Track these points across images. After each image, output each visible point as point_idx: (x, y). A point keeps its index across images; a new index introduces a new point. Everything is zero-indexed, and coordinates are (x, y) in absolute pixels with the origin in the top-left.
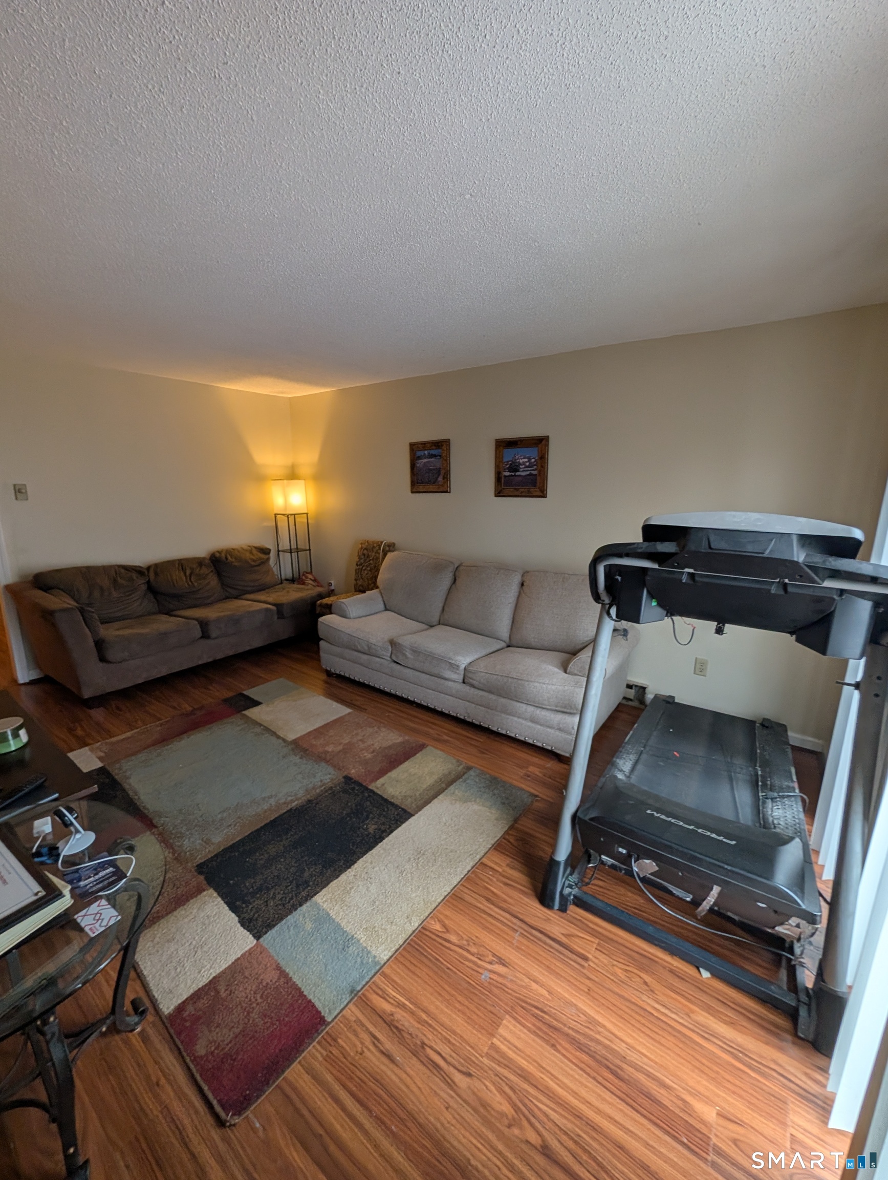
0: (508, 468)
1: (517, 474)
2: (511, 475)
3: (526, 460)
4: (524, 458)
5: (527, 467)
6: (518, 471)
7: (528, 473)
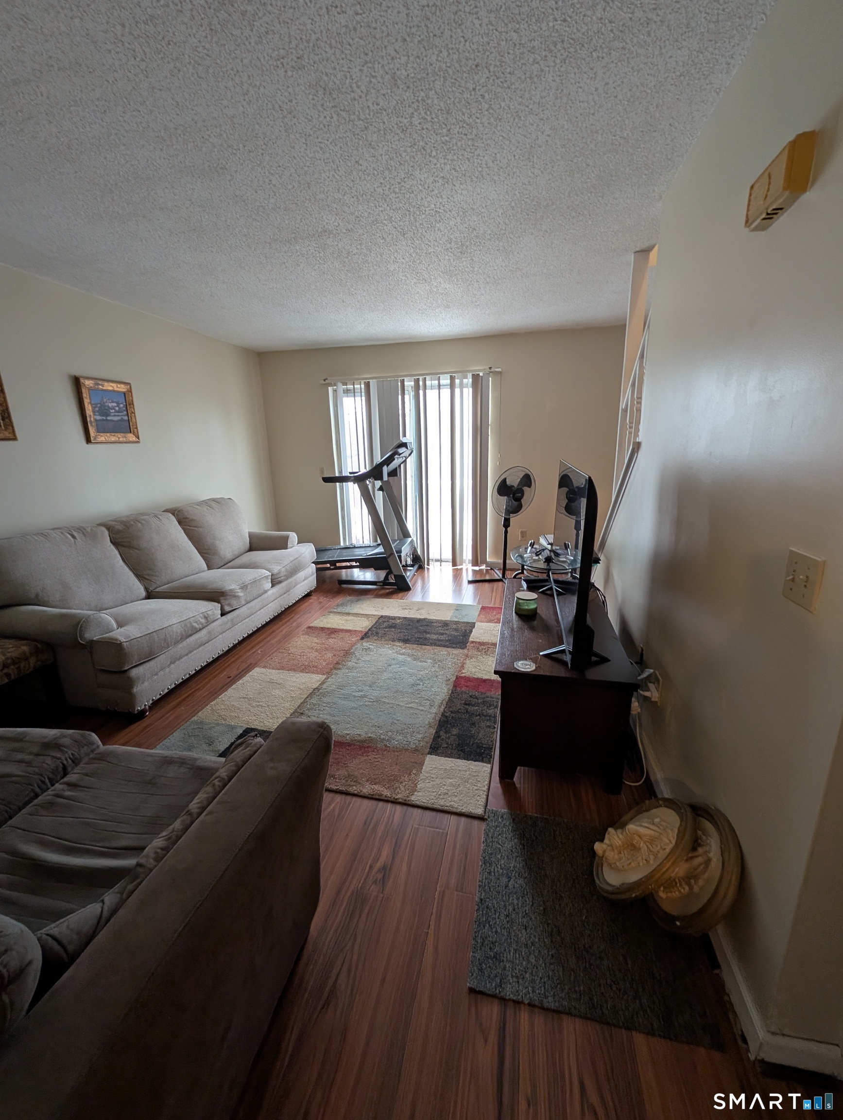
0: (98, 411)
1: (109, 418)
2: (103, 420)
3: (115, 404)
4: (113, 402)
5: (116, 412)
6: (109, 415)
7: (119, 418)
